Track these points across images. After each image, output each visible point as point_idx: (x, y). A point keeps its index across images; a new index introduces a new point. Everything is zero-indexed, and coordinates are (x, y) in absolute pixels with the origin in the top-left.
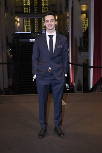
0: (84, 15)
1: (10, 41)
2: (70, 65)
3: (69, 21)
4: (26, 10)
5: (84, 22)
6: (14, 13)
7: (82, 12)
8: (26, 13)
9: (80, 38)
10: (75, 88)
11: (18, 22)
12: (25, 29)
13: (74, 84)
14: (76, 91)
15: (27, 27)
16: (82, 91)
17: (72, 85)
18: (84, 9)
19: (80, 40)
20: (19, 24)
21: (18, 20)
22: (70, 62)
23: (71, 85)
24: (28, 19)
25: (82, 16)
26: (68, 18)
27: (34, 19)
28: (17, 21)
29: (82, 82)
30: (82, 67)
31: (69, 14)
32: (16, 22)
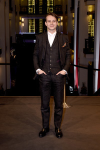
0: (91, 16)
1: (14, 41)
2: (75, 67)
3: (75, 22)
4: (31, 10)
5: (90, 24)
6: (18, 13)
7: (89, 13)
8: (31, 13)
9: (86, 39)
10: (80, 91)
11: (22, 22)
12: (30, 29)
13: (79, 87)
14: (80, 94)
15: (32, 28)
16: (87, 94)
18: (90, 10)
19: (86, 41)
20: (23, 25)
21: (23, 20)
22: (75, 64)
23: (75, 88)
24: (32, 19)
25: (88, 17)
26: (74, 18)
27: (39, 19)
28: (21, 21)
29: (86, 85)
30: (87, 70)
31: (74, 15)
32: (20, 23)
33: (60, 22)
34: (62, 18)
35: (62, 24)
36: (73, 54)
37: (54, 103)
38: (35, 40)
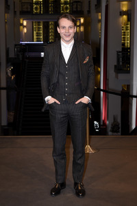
0: (125, 17)
1: (12, 55)
2: (102, 92)
3: (101, 26)
4: (36, 8)
5: (124, 28)
6: (18, 13)
7: (122, 13)
8: (36, 14)
9: (118, 52)
10: (109, 129)
11: (24, 27)
12: (35, 37)
13: (107, 122)
14: (110, 133)
15: (38, 34)
16: (120, 134)
17: (104, 124)
18: (125, 9)
19: (118, 55)
20: (25, 30)
21: (25, 23)
22: (102, 88)
23: (102, 124)
24: (39, 22)
25: (121, 19)
26: (100, 21)
27: (48, 22)
28: (22, 24)
29: (119, 120)
30: (120, 97)
31: (101, 16)
32: (22, 27)
33: (79, 26)
34: (82, 20)
35: (82, 29)
36: (99, 73)
37: (72, 145)
38: (43, 54)
